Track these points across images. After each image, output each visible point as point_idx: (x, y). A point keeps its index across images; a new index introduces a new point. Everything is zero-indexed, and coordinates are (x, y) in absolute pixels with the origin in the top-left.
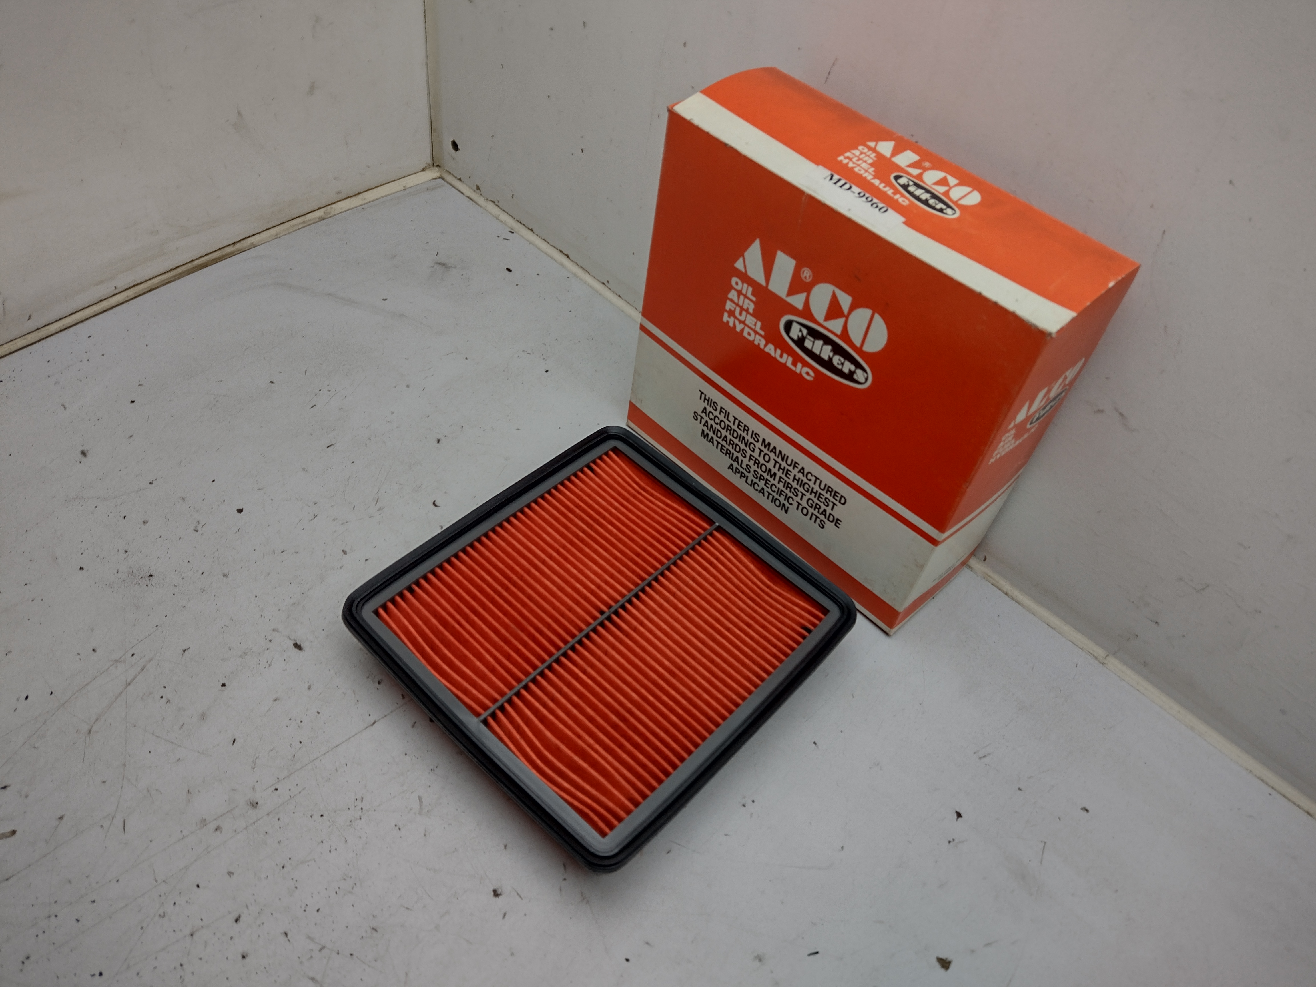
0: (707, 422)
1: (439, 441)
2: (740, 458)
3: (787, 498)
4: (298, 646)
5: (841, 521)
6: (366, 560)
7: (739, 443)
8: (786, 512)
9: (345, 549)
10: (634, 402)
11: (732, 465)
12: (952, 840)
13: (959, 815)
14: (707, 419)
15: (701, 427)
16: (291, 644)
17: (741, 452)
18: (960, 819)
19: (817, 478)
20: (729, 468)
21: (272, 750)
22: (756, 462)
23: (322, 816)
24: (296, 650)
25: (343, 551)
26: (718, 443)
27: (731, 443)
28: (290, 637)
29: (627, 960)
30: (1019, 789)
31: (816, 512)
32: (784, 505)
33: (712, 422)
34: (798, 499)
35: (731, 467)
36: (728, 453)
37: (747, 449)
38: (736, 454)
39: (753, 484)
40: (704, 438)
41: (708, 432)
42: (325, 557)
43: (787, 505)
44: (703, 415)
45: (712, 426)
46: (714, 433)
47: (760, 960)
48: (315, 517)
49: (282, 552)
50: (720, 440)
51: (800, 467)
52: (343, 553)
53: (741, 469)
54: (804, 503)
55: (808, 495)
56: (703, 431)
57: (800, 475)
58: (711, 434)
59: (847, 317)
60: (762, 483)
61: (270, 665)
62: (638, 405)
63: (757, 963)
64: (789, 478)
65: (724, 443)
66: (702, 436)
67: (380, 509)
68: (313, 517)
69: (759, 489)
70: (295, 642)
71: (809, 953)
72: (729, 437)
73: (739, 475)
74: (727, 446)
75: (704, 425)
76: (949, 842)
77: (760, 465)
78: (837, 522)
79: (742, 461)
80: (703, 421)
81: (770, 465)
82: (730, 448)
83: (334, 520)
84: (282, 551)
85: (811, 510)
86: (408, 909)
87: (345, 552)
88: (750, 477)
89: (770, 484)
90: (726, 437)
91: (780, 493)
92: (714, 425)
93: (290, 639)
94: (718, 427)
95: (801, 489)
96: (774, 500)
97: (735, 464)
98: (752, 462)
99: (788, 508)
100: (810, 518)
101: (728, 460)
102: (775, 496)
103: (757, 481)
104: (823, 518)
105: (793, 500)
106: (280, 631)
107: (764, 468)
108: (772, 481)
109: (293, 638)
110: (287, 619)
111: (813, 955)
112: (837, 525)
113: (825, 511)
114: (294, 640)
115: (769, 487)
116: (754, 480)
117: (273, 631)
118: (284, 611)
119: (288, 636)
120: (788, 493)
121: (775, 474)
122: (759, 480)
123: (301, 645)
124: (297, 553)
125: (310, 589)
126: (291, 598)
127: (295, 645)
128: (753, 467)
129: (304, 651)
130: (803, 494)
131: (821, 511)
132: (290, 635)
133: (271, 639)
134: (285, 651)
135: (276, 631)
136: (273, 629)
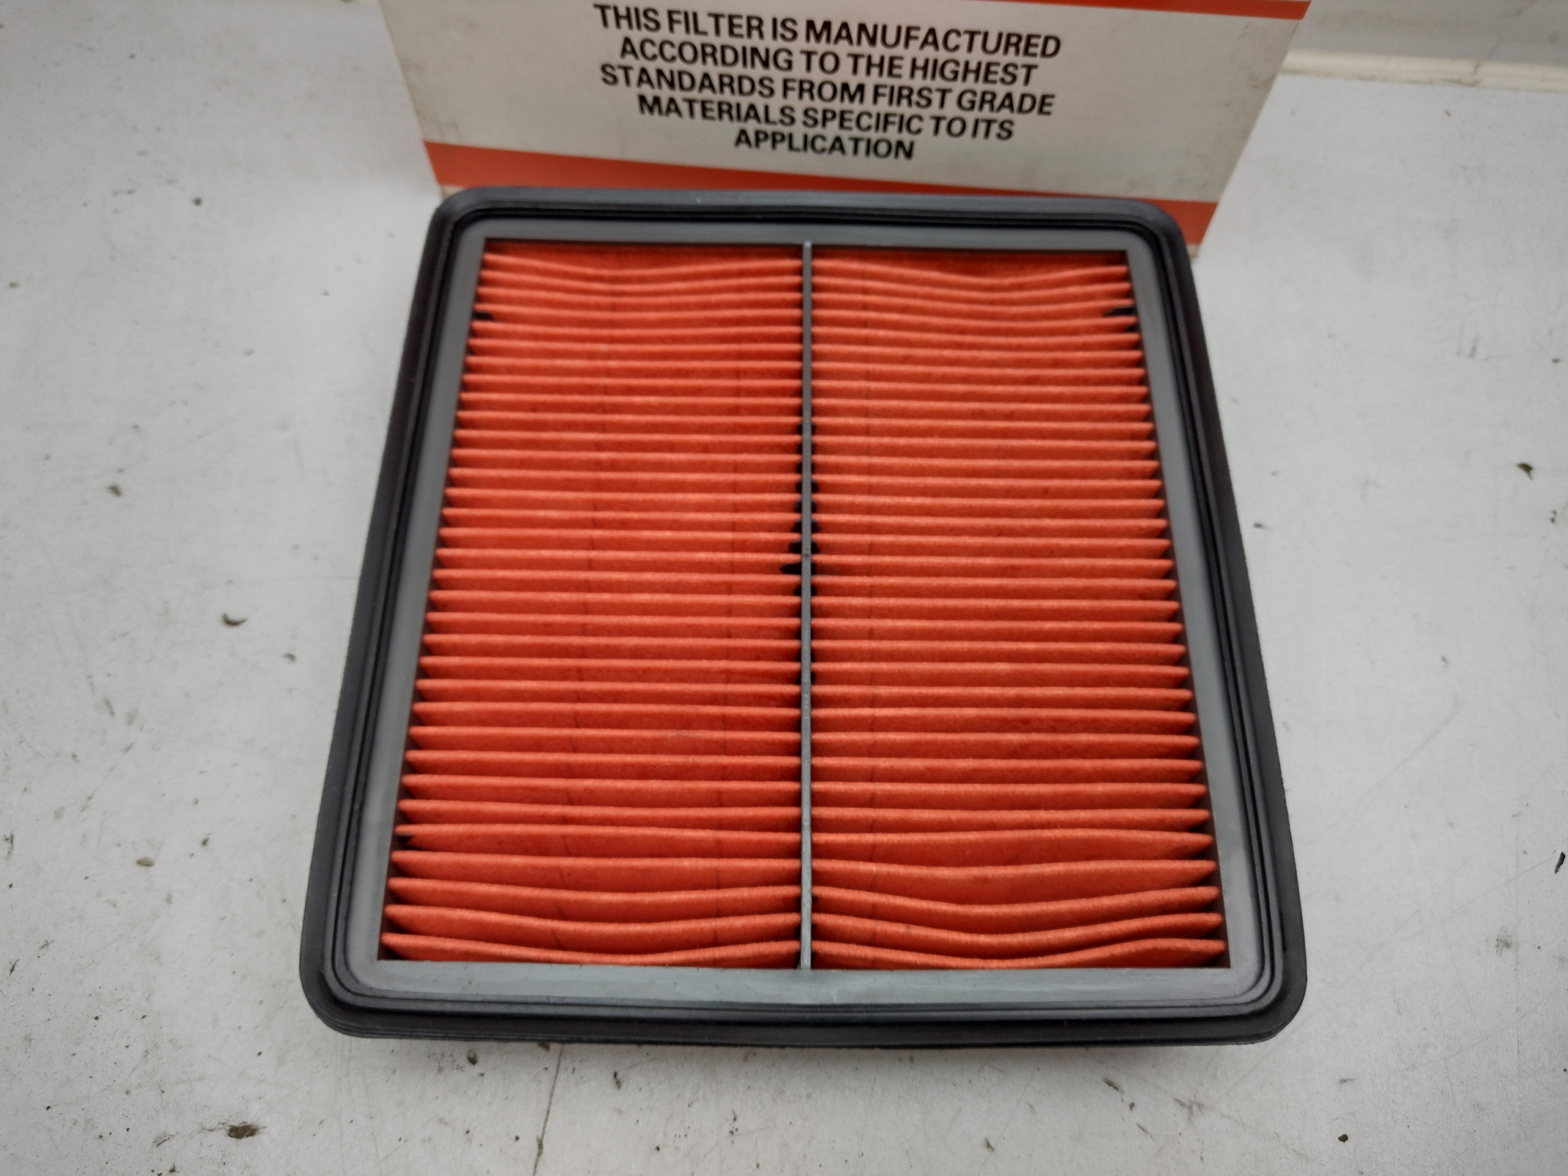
0: (643, 71)
1: (115, 490)
2: (760, 103)
3: (905, 124)
4: (241, 1132)
5: (1052, 96)
6: (205, 843)
7: (748, 71)
8: (909, 154)
9: (140, 857)
10: (436, 138)
11: (743, 132)
12: (1552, 515)
13: (1527, 468)
14: (642, 62)
15: (634, 91)
16: (221, 1138)
17: (758, 87)
18: (1533, 472)
19: (972, 34)
20: (739, 141)
22: (806, 88)
24: (245, 1141)
25: (139, 863)
26: (691, 102)
27: (727, 82)
28: (208, 1126)
29: (1344, 1138)
30: (1556, 361)
31: (986, 113)
32: (900, 144)
33: (660, 63)
34: (934, 110)
35: (742, 137)
36: (725, 110)
37: (772, 71)
38: (745, 102)
39: (809, 143)
40: (651, 110)
41: (657, 92)
42: (114, 905)
43: (906, 137)
44: (629, 60)
45: (660, 73)
46: (671, 85)
47: (1508, 945)
48: (11, 840)
49: (12, 970)
50: (694, 94)
51: (922, 34)
52: (144, 868)
53: (769, 129)
54: (951, 109)
55: (958, 87)
56: (642, 99)
57: (929, 51)
58: (665, 93)
60: (832, 129)
62: (452, 139)
63: (1508, 953)
64: (899, 76)
65: (707, 94)
66: (642, 110)
67: (131, 718)
68: (7, 845)
69: (828, 144)
70: (228, 1128)
71: (1554, 869)
72: (715, 71)
73: (767, 145)
74: (717, 97)
75: (640, 81)
76: (1553, 520)
77: (815, 91)
78: (1043, 104)
79: (767, 108)
80: (634, 76)
81: (844, 74)
82: (727, 96)
83: (58, 815)
84: (10, 967)
85: (970, 117)
87: (145, 863)
88: (798, 131)
89: (854, 117)
90: (706, 76)
91: (884, 121)
92: (666, 67)
93: (211, 1130)
94: (678, 65)
95: (939, 83)
96: (872, 148)
97: (751, 126)
98: (793, 95)
99: (912, 144)
100: (975, 133)
101: (731, 128)
102: (874, 135)
103: (819, 129)
104: (1005, 114)
105: (920, 118)
106: (173, 1133)
107: (827, 91)
108: (857, 107)
109: (214, 1124)
110: (164, 1095)
111: (1562, 867)
112: (1046, 109)
113: (1009, 96)
114: (221, 1126)
115: (853, 124)
116: (811, 132)
117: (158, 1145)
118: (140, 1085)
119: (200, 1129)
120: (904, 109)
121: (861, 88)
122: (824, 125)
123: (244, 1122)
124: (46, 944)
125: (150, 996)
126: (127, 1047)
127: (232, 1134)
128: (799, 104)
129: (265, 1130)
130: (944, 92)
131: (997, 103)
132: (201, 1123)
133: (170, 1167)
134: (224, 1163)
135: (165, 1140)
136: (154, 1142)
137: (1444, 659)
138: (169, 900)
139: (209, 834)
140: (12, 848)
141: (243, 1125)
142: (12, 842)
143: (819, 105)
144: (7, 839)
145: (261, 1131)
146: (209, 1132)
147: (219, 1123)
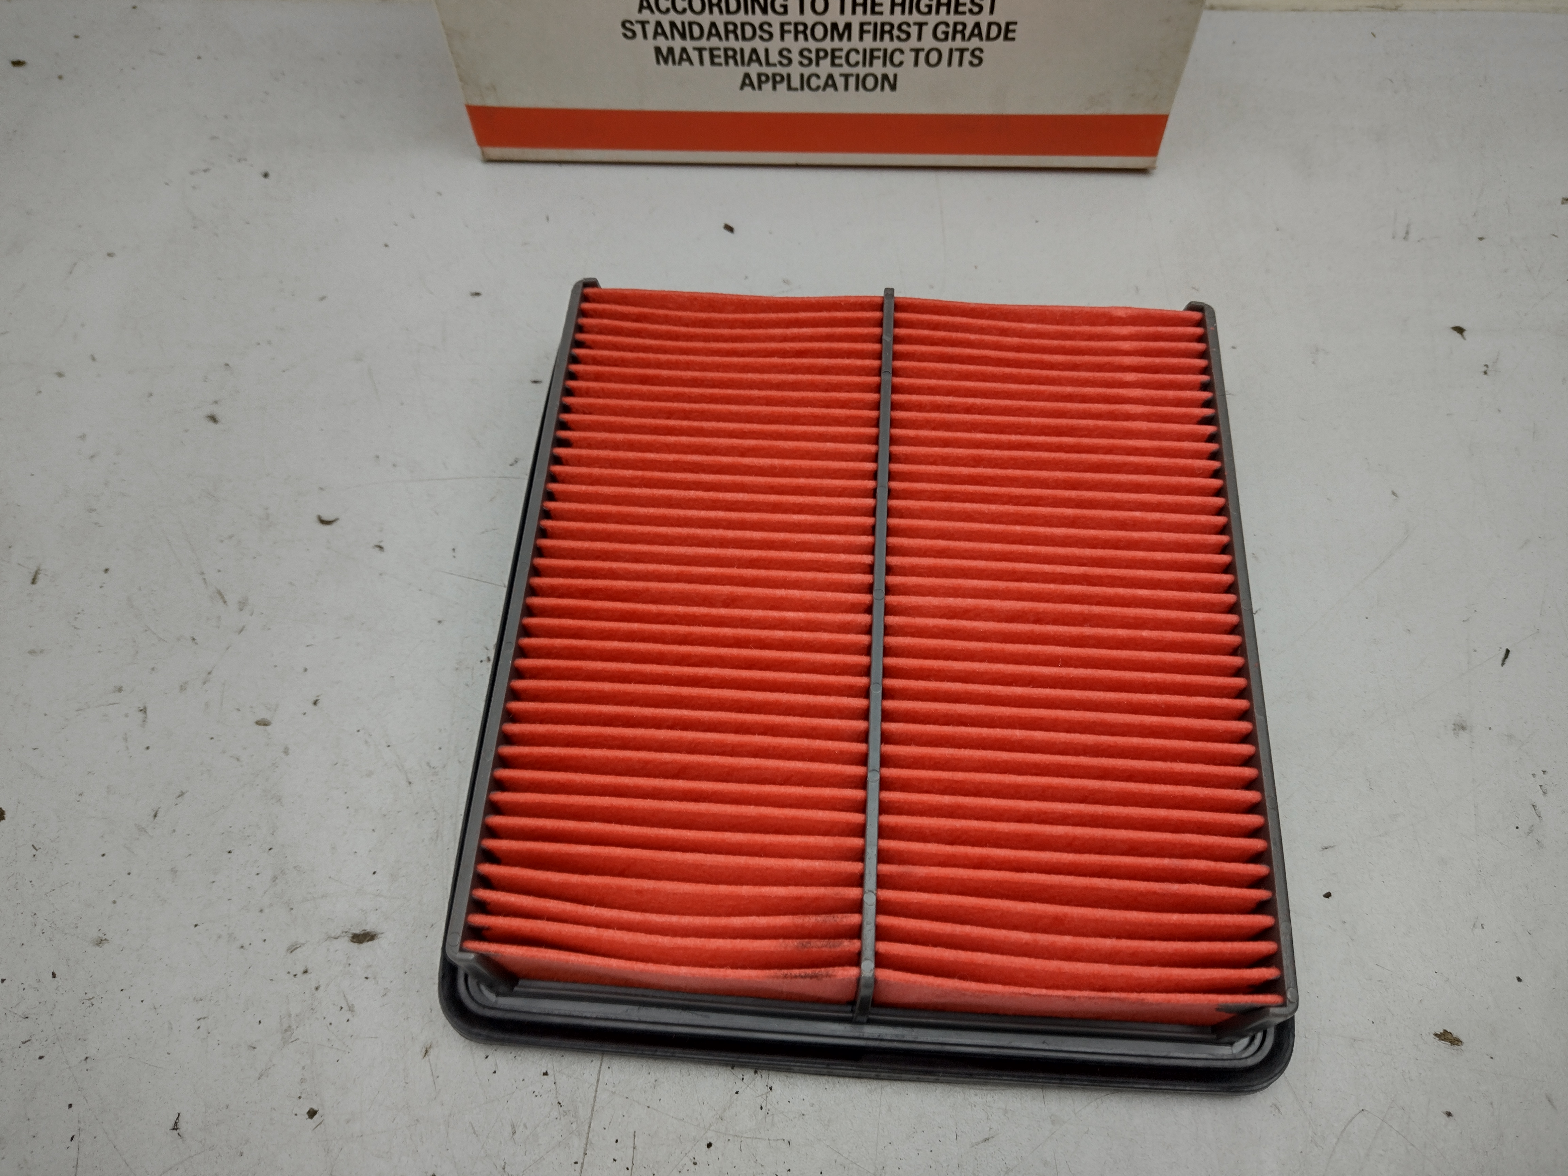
0: (659, 24)
1: (213, 419)
2: (760, 46)
3: (888, 58)
4: (363, 938)
5: (1015, 23)
6: (315, 703)
7: (750, 18)
8: (893, 86)
9: (259, 717)
10: (477, 102)
11: (747, 76)
12: (1485, 369)
13: (1460, 330)
14: (658, 16)
15: (651, 43)
16: (345, 944)
17: (759, 32)
18: (1465, 333)
20: (743, 85)
21: (514, 1133)
22: (802, 30)
23: (709, 1145)
24: (366, 945)
25: (258, 723)
26: (700, 50)
27: (731, 30)
28: (333, 935)
29: (1328, 895)
30: (1481, 239)
31: (959, 43)
32: (885, 77)
33: (673, 16)
34: (913, 42)
35: (746, 81)
36: (731, 56)
37: (771, 17)
39: (805, 82)
40: (666, 61)
41: (671, 43)
42: (238, 759)
43: (890, 70)
44: (646, 15)
45: (673, 25)
46: (683, 36)
47: (1463, 728)
48: (144, 710)
49: (155, 816)
50: (703, 43)
52: (262, 727)
53: (770, 71)
54: (928, 41)
55: (932, 19)
56: (658, 50)
58: (678, 44)
60: (825, 67)
61: (351, 1009)
62: (491, 102)
63: (1464, 735)
64: (881, 13)
65: (714, 42)
66: (658, 62)
67: (242, 605)
68: (141, 715)
69: (821, 82)
70: (351, 935)
71: (1500, 663)
72: (720, 19)
73: (768, 87)
74: (724, 44)
75: (656, 34)
76: (1485, 373)
77: (808, 32)
78: (1007, 31)
79: (767, 51)
80: (650, 29)
81: (833, 15)
82: (732, 43)
83: (183, 688)
84: (153, 814)
85: (945, 47)
86: (986, 1140)
87: (263, 723)
89: (843, 54)
90: (713, 25)
91: (870, 57)
92: (678, 19)
93: (336, 938)
94: (689, 17)
95: (916, 17)
96: (861, 83)
97: (754, 69)
98: (790, 37)
99: (895, 76)
100: (950, 63)
101: (736, 73)
102: (861, 71)
103: (813, 69)
104: (975, 42)
105: (902, 52)
106: (303, 941)
107: (819, 31)
108: (845, 45)
109: (338, 932)
110: (293, 912)
111: (1507, 660)
112: (1010, 35)
113: (977, 25)
114: (344, 934)
115: (843, 61)
116: (807, 71)
117: (292, 952)
118: (271, 905)
119: (326, 938)
120: (887, 44)
121: (848, 26)
122: (818, 64)
123: (364, 930)
124: (182, 794)
125: (274, 831)
126: (258, 874)
127: (355, 940)
128: (795, 46)
129: (383, 935)
130: (921, 25)
131: (967, 32)
132: (327, 933)
133: (303, 969)
134: (349, 964)
135: (297, 948)
136: (288, 950)
137: (1394, 494)
138: (286, 752)
139: (318, 696)
140: (146, 718)
141: (363, 933)
142: (145, 712)
143: (812, 45)
144: (141, 710)
145: (380, 936)
146: (335, 941)
147: (343, 932)
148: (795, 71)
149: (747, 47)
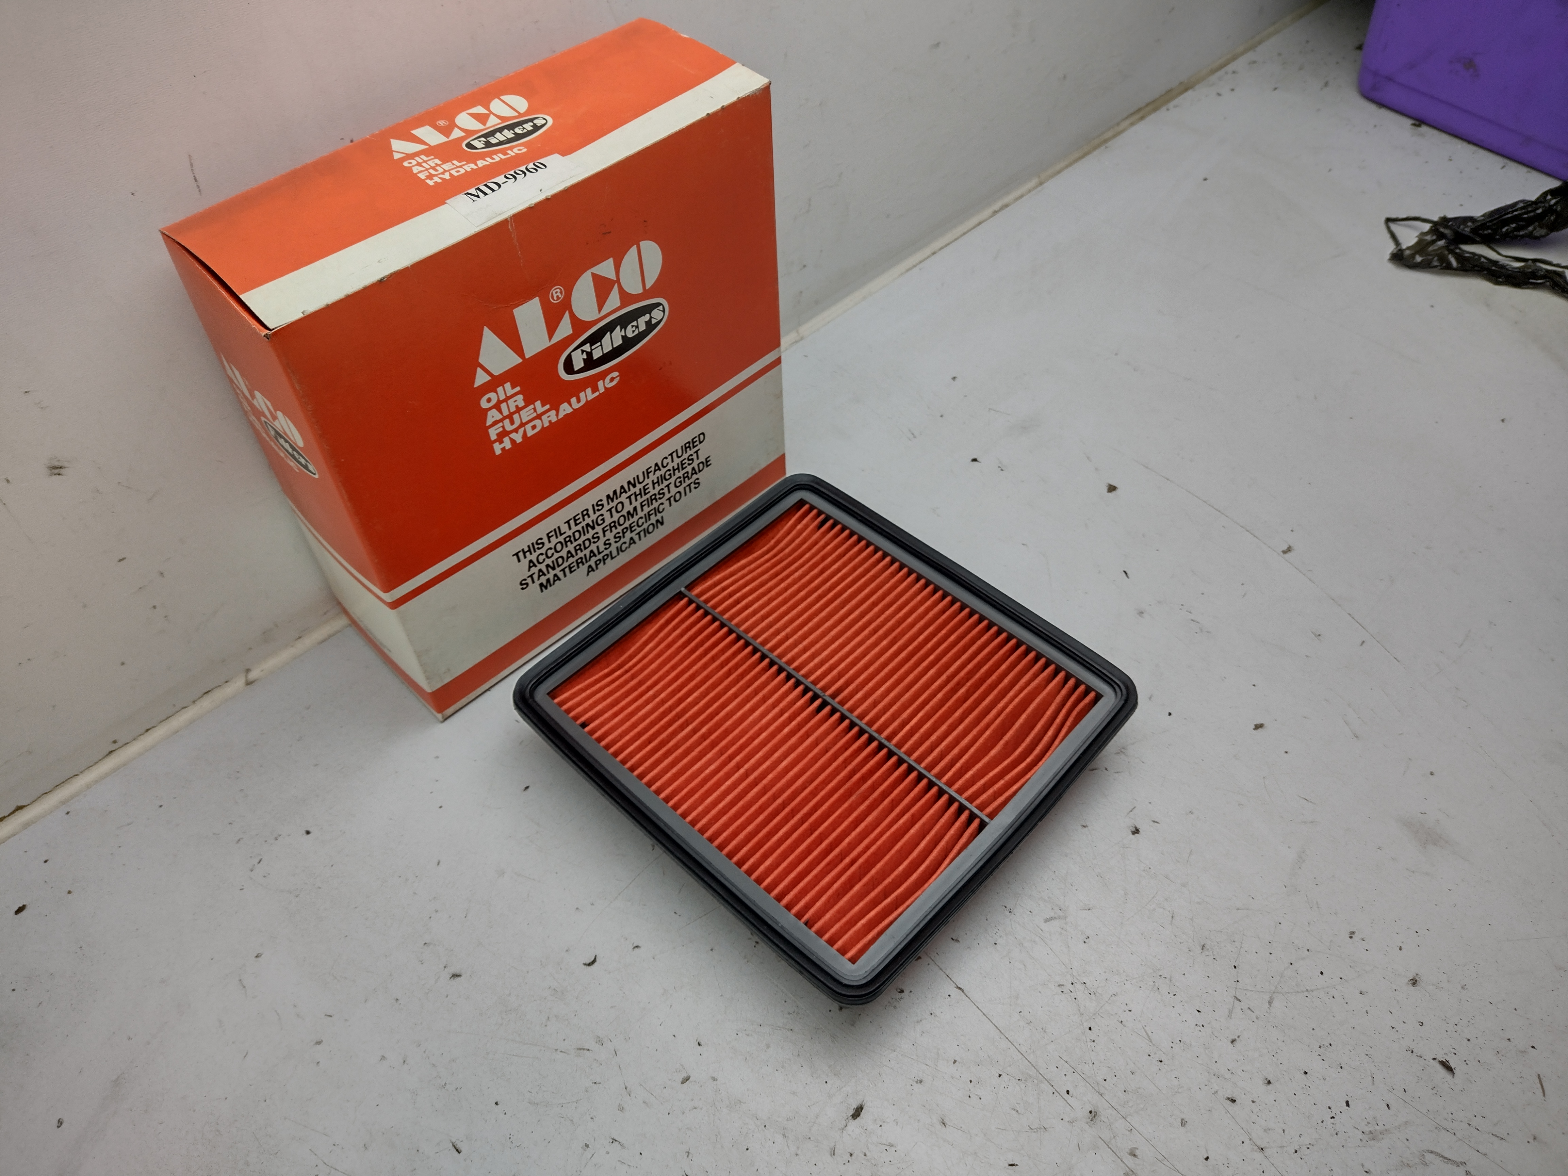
0: (540, 571)
1: (456, 976)
2: (593, 547)
3: (657, 511)
4: (857, 1113)
5: (709, 456)
6: (699, 1045)
7: (587, 536)
8: (662, 523)
9: (680, 1080)
10: (439, 685)
11: (590, 567)
12: (999, 468)
13: (975, 460)
14: (539, 567)
15: (537, 584)
16: (853, 1124)
17: (592, 541)
18: (978, 460)
19: (671, 454)
20: (589, 573)
21: (1017, 1111)
22: (613, 526)
23: (1090, 1029)
24: (863, 1114)
25: (683, 1083)
26: (564, 570)
27: (578, 549)
28: (843, 1126)
31: (688, 482)
32: (657, 521)
33: (546, 562)
34: (667, 496)
35: (591, 569)
36: (580, 562)
37: (597, 529)
39: (620, 550)
40: (545, 588)
41: (547, 577)
42: (695, 1108)
43: (659, 517)
44: (533, 571)
45: (547, 566)
46: (553, 569)
47: (1142, 613)
48: (614, 1140)
50: (564, 565)
51: (652, 469)
52: (688, 1082)
53: (601, 556)
54: (674, 490)
55: (672, 480)
56: (541, 585)
57: (658, 473)
58: (551, 575)
59: (618, 280)
60: (628, 535)
61: (891, 1145)
62: (447, 679)
63: (1145, 615)
64: (649, 492)
65: (570, 561)
66: (541, 591)
67: (600, 1041)
68: (616, 1144)
69: (627, 544)
70: (850, 1119)
71: (1126, 577)
72: (572, 547)
73: (601, 565)
74: (575, 559)
75: (539, 577)
76: (1002, 470)
77: (617, 524)
78: (707, 463)
79: (598, 547)
80: (536, 576)
81: (628, 508)
82: (579, 555)
83: (621, 1109)
85: (681, 489)
86: (1172, 917)
87: (686, 1079)
89: (635, 524)
90: (568, 553)
91: (648, 516)
92: (550, 561)
93: (846, 1126)
94: (555, 556)
95: (665, 483)
96: (647, 532)
97: (593, 561)
98: (608, 533)
99: (662, 517)
100: (686, 495)
101: (584, 568)
102: (645, 526)
103: (623, 540)
104: (695, 477)
105: (662, 504)
106: (833, 1144)
107: (622, 520)
108: (636, 518)
109: (844, 1123)
110: (811, 1139)
111: (1128, 575)
112: (709, 463)
113: (693, 469)
114: (847, 1120)
115: (636, 527)
116: (619, 544)
117: (834, 1154)
118: (798, 1148)
119: (841, 1131)
120: (655, 504)
121: (635, 509)
122: (624, 537)
123: (854, 1109)
124: (688, 1153)
125: (756, 1117)
126: (774, 1143)
127: (855, 1118)
128: (610, 535)
129: (865, 1101)
130: (668, 486)
131: (690, 475)
132: (839, 1129)
133: (848, 1155)
134: (866, 1130)
135: (834, 1151)
136: (831, 1155)
137: (1023, 545)
138: (714, 1079)
139: (697, 1040)
140: (620, 1143)
141: (854, 1111)
142: (616, 1141)
143: (620, 529)
144: (612, 1142)
145: (863, 1104)
146: (847, 1128)
147: (846, 1120)
148: (613, 549)
149: (587, 552)
